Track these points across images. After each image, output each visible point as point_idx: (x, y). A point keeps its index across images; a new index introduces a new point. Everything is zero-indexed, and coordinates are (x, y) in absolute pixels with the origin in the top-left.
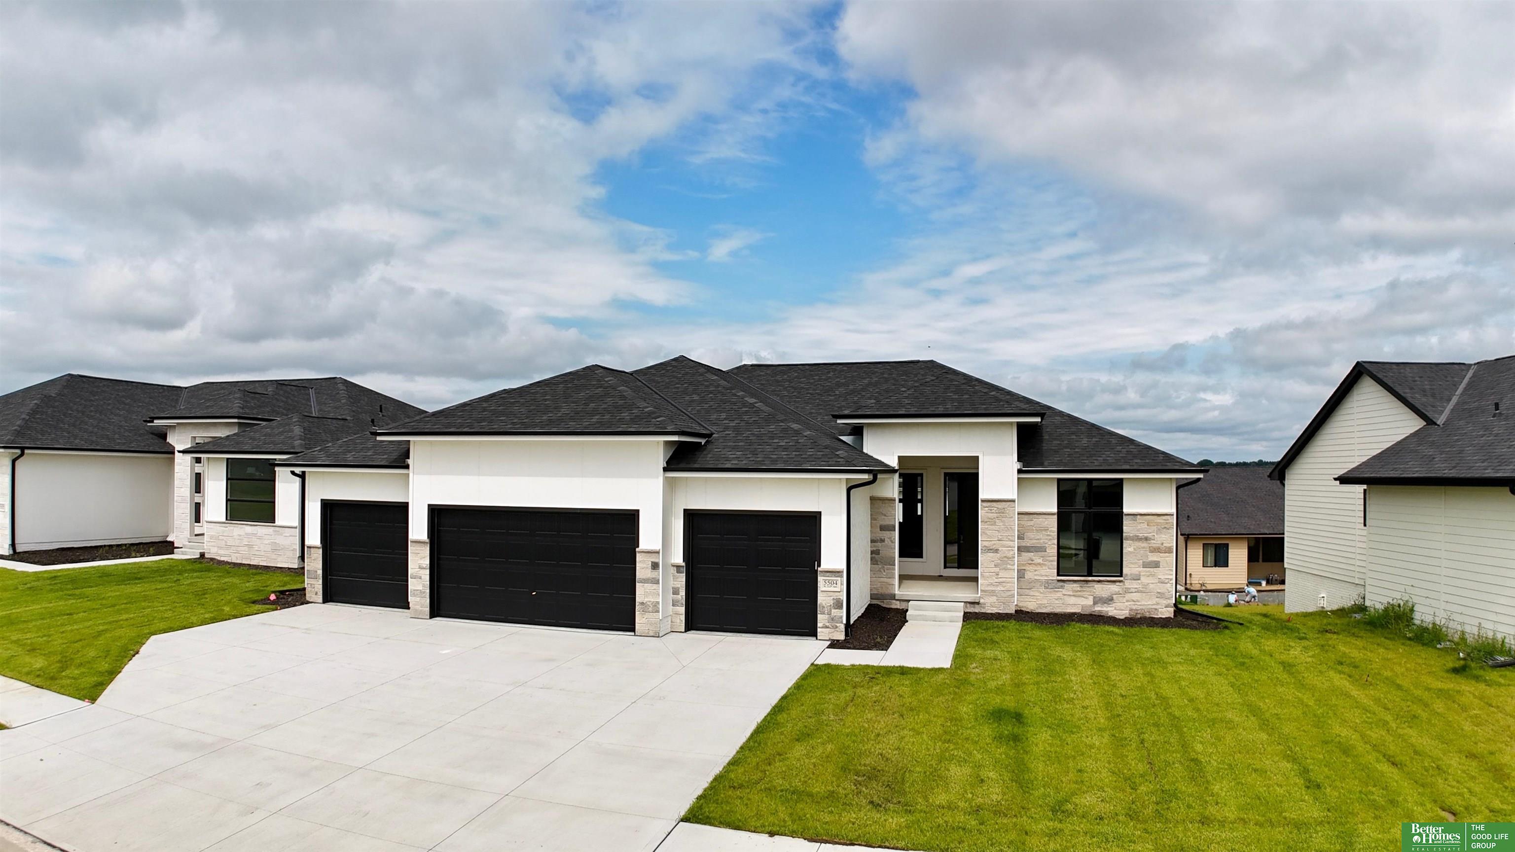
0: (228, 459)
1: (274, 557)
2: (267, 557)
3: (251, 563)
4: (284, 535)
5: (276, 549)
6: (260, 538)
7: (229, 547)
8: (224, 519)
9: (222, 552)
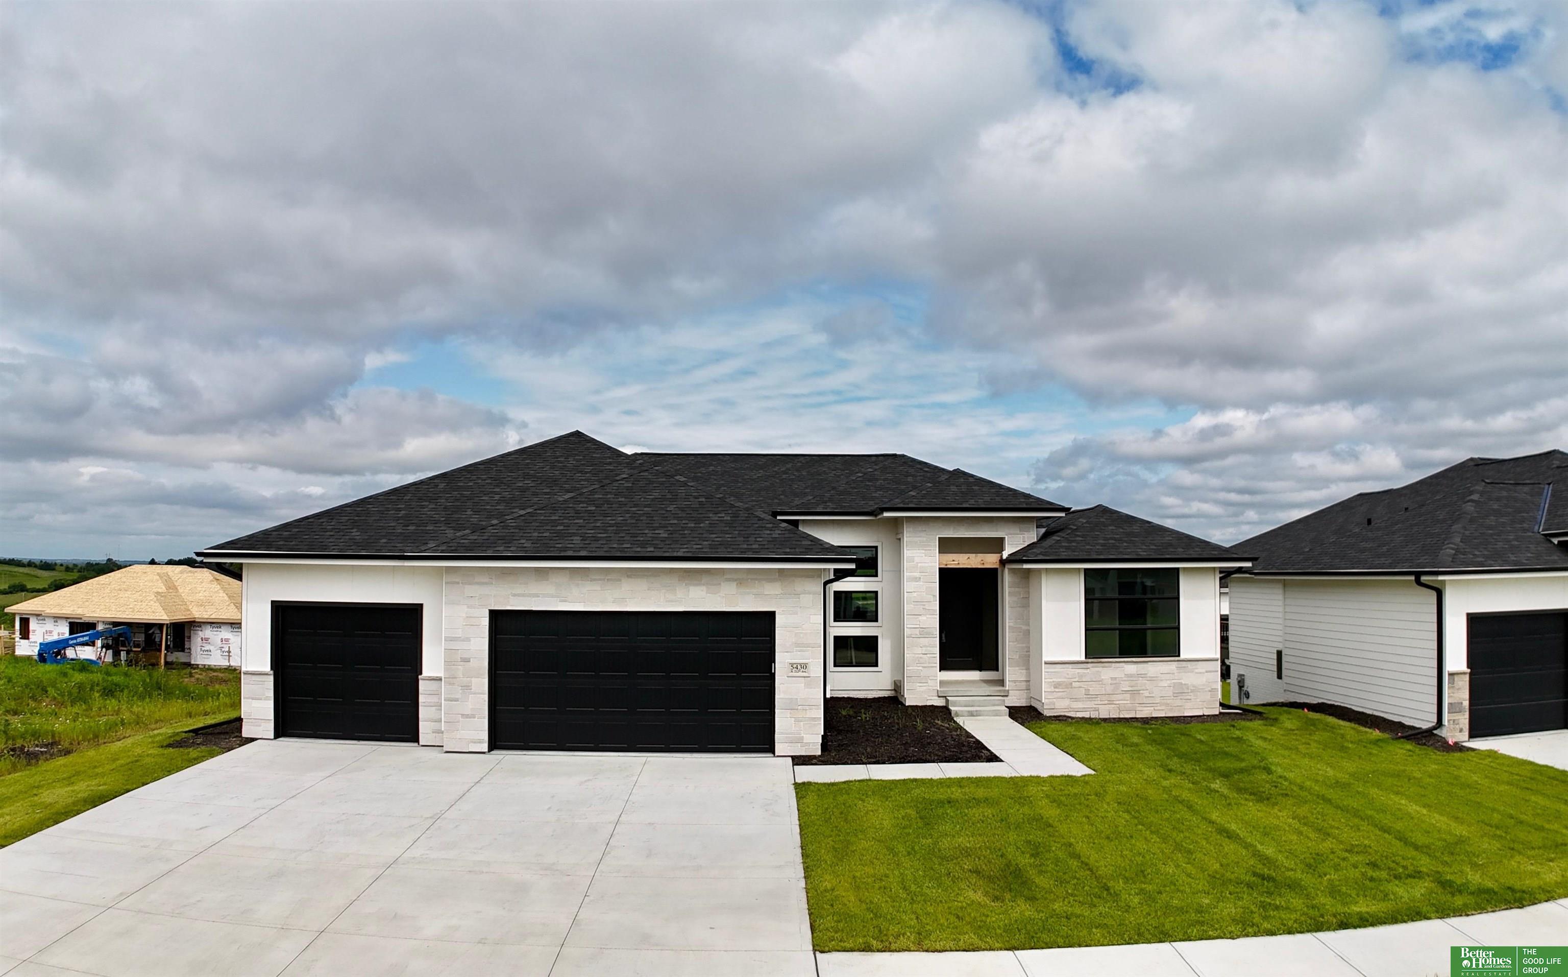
0: (1086, 570)
1: (1178, 702)
2: (1167, 705)
3: (1137, 716)
4: (1196, 671)
5: (1181, 691)
6: (1152, 679)
7: (1089, 696)
8: (1083, 658)
9: (1080, 705)
